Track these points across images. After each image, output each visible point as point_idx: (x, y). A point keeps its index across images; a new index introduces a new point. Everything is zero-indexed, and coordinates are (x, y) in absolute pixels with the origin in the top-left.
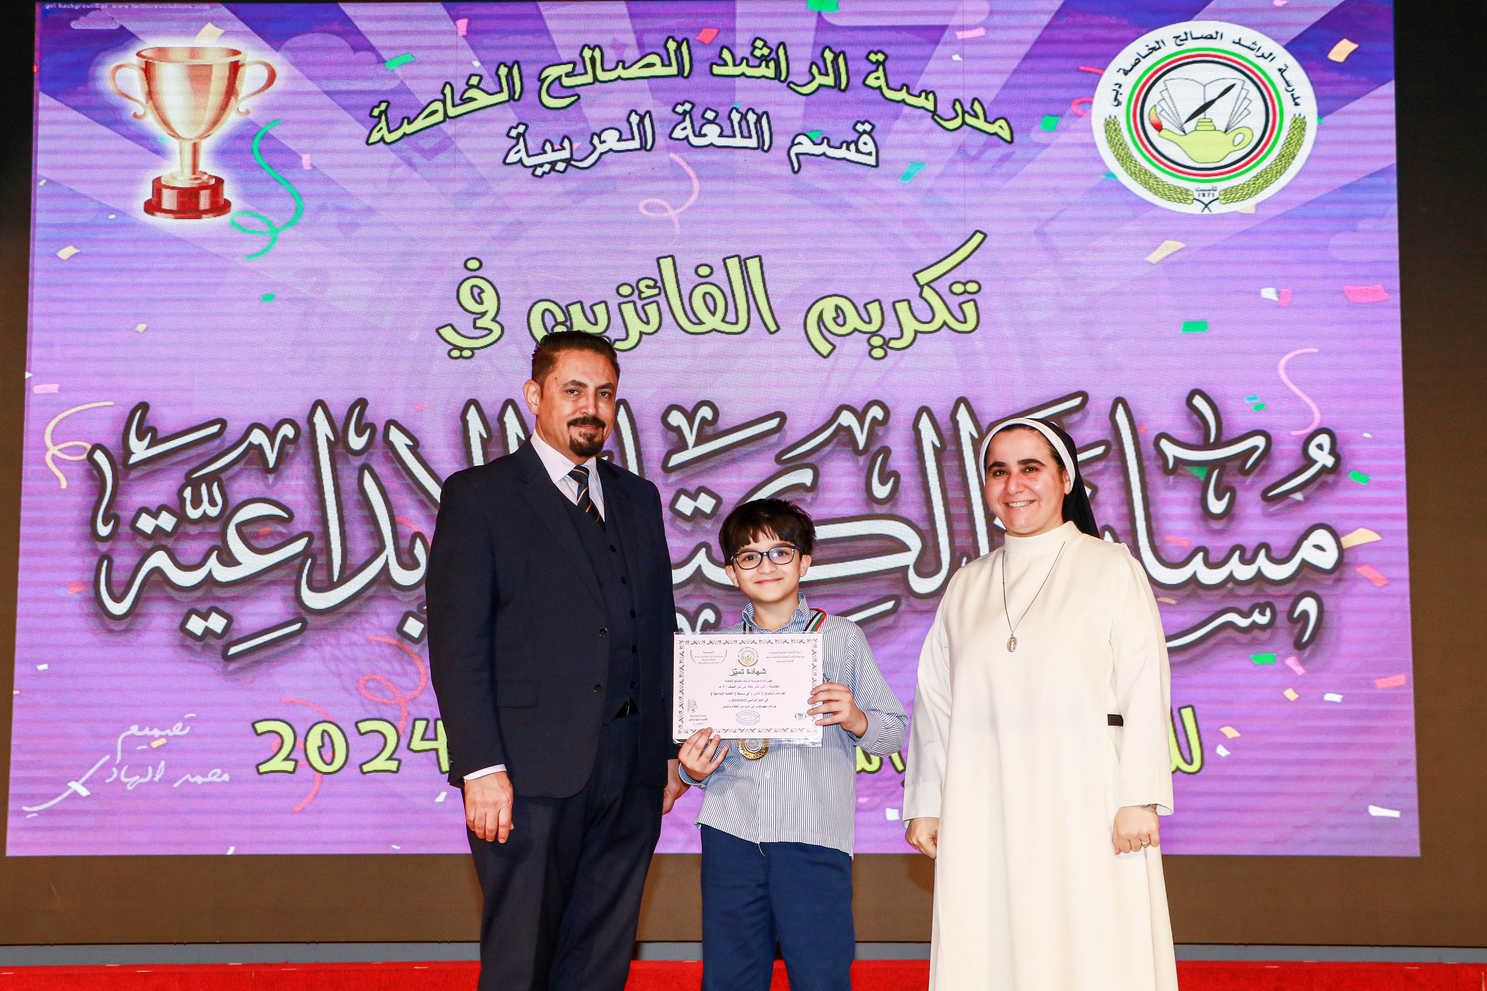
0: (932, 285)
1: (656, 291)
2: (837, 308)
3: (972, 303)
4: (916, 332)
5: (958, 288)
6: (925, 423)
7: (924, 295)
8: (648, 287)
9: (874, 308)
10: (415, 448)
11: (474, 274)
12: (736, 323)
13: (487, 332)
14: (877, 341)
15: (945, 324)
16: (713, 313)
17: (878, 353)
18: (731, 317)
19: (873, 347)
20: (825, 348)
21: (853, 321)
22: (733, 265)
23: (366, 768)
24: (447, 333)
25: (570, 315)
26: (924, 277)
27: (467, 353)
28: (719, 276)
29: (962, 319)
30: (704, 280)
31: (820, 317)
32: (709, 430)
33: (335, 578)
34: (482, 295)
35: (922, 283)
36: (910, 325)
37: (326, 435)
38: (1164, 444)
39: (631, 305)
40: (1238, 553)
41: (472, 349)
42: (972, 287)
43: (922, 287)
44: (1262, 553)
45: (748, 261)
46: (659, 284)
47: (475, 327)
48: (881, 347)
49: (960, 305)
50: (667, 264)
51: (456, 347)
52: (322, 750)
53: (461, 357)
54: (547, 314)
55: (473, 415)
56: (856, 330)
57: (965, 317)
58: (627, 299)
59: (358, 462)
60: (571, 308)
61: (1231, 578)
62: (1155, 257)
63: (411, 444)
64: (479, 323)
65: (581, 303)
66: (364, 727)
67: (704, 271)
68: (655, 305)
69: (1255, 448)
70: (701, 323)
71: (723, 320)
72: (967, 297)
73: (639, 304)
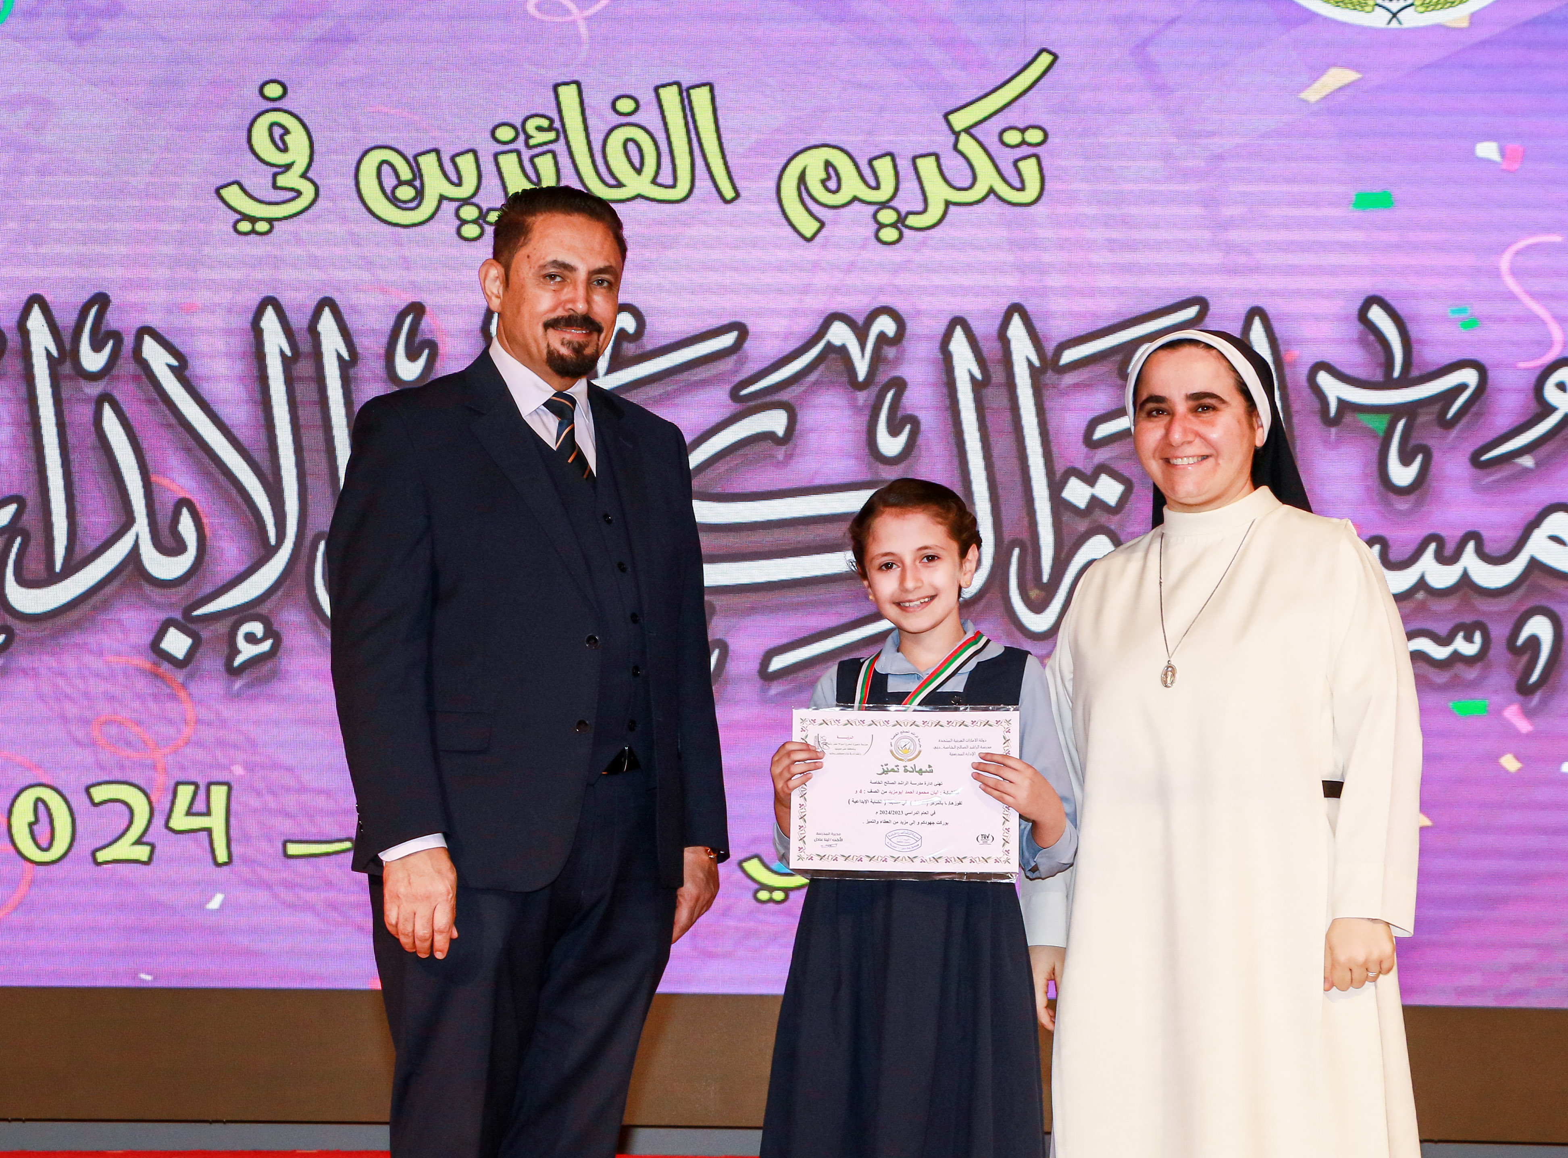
0: (973, 131)
1: (552, 135)
2: (828, 164)
3: (1033, 161)
4: (948, 204)
5: (1013, 137)
6: (959, 345)
7: (960, 146)
8: (540, 129)
9: (884, 167)
10: (180, 372)
11: (275, 105)
12: (673, 186)
13: (293, 194)
14: (888, 216)
15: (992, 191)
16: (639, 171)
17: (889, 234)
18: (666, 177)
19: (881, 226)
20: (808, 227)
21: (852, 186)
22: (670, 96)
23: (101, 856)
24: (233, 194)
25: (419, 170)
26: (960, 121)
27: (262, 227)
28: (649, 116)
29: (1018, 185)
30: (626, 120)
31: (802, 179)
32: (629, 348)
33: (58, 567)
34: (287, 138)
35: (958, 127)
36: (938, 192)
37: (46, 349)
38: (1324, 379)
39: (514, 156)
40: (1433, 546)
41: (270, 221)
42: (1034, 136)
43: (957, 135)
44: (1471, 546)
45: (692, 91)
46: (557, 124)
47: (275, 186)
48: (893, 225)
49: (1015, 163)
50: (568, 95)
51: (245, 217)
52: (35, 827)
53: (253, 231)
54: (385, 167)
55: (270, 321)
56: (855, 199)
57: (1022, 181)
58: (507, 147)
59: (93, 389)
60: (421, 159)
61: (1422, 584)
62: (1313, 94)
63: (175, 363)
64: (282, 181)
65: (437, 151)
66: (99, 794)
67: (625, 105)
68: (549, 156)
69: (1462, 387)
70: (620, 185)
71: (654, 182)
72: (1025, 150)
73: (526, 154)
